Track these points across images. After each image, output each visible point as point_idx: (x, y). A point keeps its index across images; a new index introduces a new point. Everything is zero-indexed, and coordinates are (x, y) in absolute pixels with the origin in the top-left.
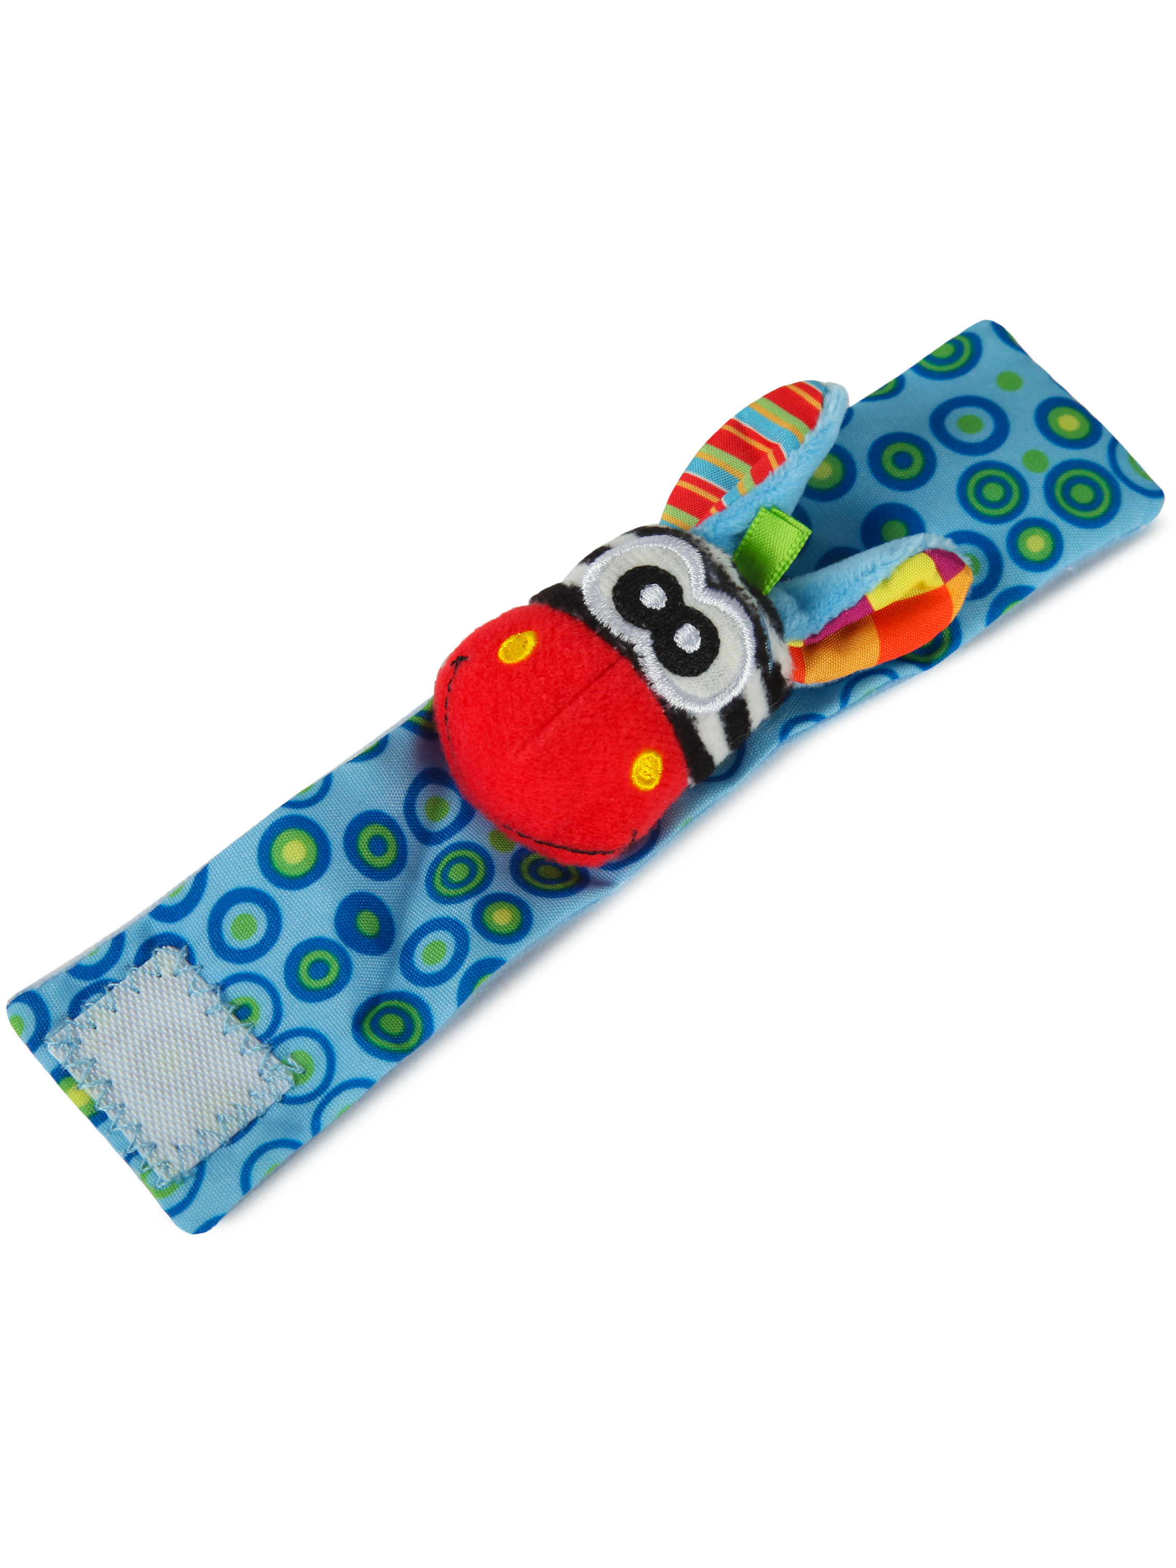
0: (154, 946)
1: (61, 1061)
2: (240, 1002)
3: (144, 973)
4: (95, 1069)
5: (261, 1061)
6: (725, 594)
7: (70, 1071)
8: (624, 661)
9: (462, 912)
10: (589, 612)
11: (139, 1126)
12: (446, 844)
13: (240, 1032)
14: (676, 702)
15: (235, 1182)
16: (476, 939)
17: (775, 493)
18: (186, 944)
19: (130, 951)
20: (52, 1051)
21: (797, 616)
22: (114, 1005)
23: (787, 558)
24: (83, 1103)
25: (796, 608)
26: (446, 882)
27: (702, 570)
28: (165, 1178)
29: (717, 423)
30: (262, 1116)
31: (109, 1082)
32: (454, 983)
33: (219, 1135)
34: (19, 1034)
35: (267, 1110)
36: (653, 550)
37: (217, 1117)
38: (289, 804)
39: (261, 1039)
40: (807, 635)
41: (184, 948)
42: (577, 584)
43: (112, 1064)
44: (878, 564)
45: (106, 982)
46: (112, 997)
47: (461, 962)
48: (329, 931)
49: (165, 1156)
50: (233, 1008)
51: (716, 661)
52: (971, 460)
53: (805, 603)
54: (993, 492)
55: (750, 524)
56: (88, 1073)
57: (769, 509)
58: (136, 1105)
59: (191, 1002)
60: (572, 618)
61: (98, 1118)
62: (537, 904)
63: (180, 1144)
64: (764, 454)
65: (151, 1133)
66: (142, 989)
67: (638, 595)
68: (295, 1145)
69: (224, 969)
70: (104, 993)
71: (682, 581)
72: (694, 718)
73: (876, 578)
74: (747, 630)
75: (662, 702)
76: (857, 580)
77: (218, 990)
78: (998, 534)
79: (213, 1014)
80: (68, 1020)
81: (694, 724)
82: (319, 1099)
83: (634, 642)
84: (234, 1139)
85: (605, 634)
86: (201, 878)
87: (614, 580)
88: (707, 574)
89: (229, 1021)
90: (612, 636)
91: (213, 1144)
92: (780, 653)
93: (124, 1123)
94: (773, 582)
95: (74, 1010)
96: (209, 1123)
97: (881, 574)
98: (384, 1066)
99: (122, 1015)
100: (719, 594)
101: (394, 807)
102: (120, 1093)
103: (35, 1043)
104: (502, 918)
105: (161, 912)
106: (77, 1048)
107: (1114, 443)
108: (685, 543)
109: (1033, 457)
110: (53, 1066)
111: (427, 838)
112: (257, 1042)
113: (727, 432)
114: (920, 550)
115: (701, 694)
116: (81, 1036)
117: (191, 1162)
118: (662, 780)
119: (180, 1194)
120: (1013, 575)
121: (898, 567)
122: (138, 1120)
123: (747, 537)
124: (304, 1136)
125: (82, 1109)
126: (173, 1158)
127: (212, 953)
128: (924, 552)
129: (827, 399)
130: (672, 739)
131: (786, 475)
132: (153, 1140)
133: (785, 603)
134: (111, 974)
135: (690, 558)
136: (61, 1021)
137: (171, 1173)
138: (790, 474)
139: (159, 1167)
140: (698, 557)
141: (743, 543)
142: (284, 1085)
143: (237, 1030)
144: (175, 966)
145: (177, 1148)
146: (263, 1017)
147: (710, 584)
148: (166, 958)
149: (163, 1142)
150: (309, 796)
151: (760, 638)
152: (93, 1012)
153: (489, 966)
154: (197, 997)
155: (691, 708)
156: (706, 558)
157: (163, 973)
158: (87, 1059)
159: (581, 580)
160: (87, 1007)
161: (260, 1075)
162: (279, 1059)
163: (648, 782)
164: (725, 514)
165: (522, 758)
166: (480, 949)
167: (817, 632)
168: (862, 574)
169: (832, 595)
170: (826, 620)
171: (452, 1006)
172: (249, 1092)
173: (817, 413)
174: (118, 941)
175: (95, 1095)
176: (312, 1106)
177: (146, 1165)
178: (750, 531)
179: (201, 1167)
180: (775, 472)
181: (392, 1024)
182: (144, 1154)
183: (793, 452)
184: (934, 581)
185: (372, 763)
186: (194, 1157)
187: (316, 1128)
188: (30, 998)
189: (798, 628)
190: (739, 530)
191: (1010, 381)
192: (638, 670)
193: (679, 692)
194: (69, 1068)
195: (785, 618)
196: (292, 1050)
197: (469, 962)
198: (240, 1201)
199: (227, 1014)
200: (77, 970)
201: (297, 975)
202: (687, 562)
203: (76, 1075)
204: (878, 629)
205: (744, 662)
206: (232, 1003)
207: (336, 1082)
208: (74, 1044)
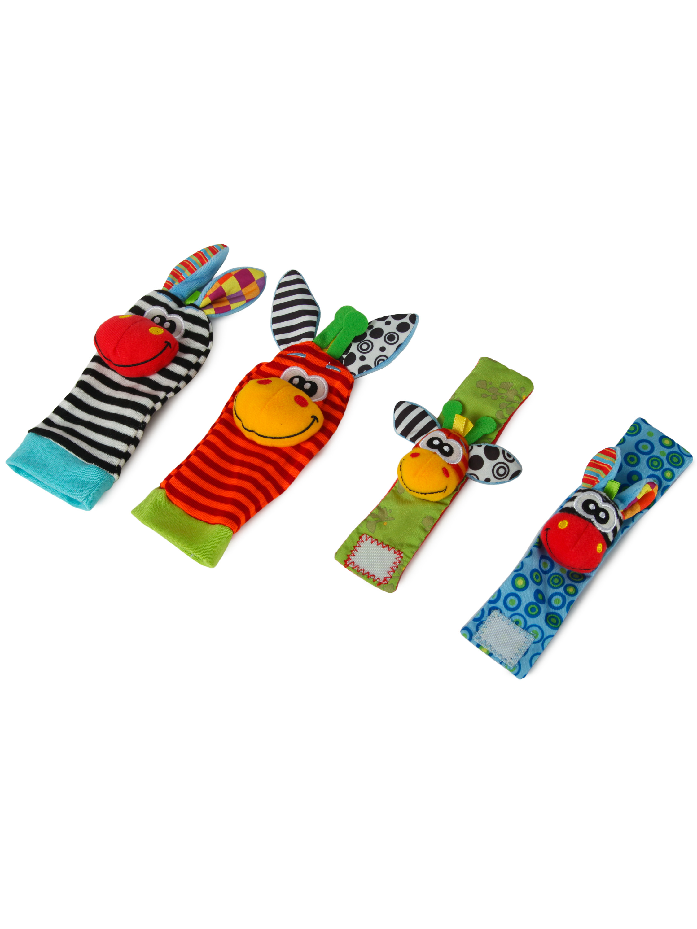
0: (491, 610)
1: (478, 642)
2: (515, 621)
3: (491, 617)
4: (486, 643)
5: (525, 634)
6: (608, 503)
7: (481, 644)
8: (590, 523)
9: (561, 590)
10: (578, 513)
11: (501, 655)
12: (550, 574)
13: (518, 628)
14: (603, 531)
15: (529, 665)
16: (567, 597)
17: (611, 476)
18: (499, 608)
19: (486, 613)
20: (475, 640)
21: (621, 504)
22: (486, 627)
23: (616, 491)
24: (486, 652)
25: (620, 502)
26: (554, 583)
27: (601, 498)
28: (511, 667)
29: (589, 461)
30: (529, 648)
31: (491, 645)
32: (565, 608)
33: (521, 654)
34: (466, 638)
35: (530, 646)
36: (588, 495)
37: (519, 650)
38: (515, 571)
39: (523, 629)
40: (624, 509)
41: (499, 610)
42: (572, 506)
43: (490, 641)
44: (638, 489)
45: (483, 621)
46: (485, 624)
47: (565, 603)
48: (532, 600)
49: (510, 661)
50: (515, 622)
51: (609, 519)
52: (648, 456)
53: (622, 501)
54: (655, 463)
55: (606, 485)
56: (485, 644)
57: (611, 480)
58: (499, 650)
59: (504, 622)
60: (574, 515)
61: (490, 655)
62: (577, 585)
63: (512, 658)
64: (605, 467)
65: (505, 656)
66: (492, 621)
67: (588, 507)
68: (539, 654)
69: (510, 613)
70: (483, 624)
71: (597, 502)
72: (607, 534)
73: (638, 492)
74: (614, 511)
75: (600, 531)
76: (634, 494)
77: (510, 618)
78: (659, 473)
79: (511, 625)
80: (477, 632)
81: (608, 535)
82: (542, 641)
83: (591, 518)
84: (525, 654)
85: (583, 517)
86: (499, 592)
87: (581, 504)
88: (602, 499)
89: (515, 626)
90: (585, 518)
91: (520, 657)
92: (620, 515)
93: (497, 655)
94: (614, 497)
95: (477, 630)
96: (517, 651)
97: (639, 491)
98: (555, 631)
99: (489, 628)
100: (606, 503)
101: (537, 567)
102: (494, 647)
103: (470, 639)
104: (571, 590)
105: (490, 602)
106: (481, 639)
107: (678, 445)
108: (595, 492)
109: (662, 453)
110: (476, 644)
111: (546, 573)
112: (523, 630)
113: (592, 463)
114: (646, 483)
115: (608, 528)
116: (481, 636)
117: (516, 662)
118: (602, 549)
119: (516, 670)
120: (665, 483)
121: (642, 489)
122: (500, 653)
123: (606, 488)
124: (541, 651)
125: (486, 653)
126: (512, 661)
127: (506, 610)
128: (647, 483)
129: (616, 452)
130: (603, 539)
131: (613, 472)
132: (505, 658)
133: (617, 501)
134: (483, 619)
135: (597, 496)
136: (476, 633)
137: (513, 665)
138: (614, 471)
139: (509, 664)
140: (599, 495)
141: (605, 489)
142: (532, 639)
143: (517, 628)
144: (498, 614)
145: (511, 659)
146: (522, 623)
147: (604, 501)
148: (495, 613)
149: (508, 658)
150: (519, 568)
151: (617, 512)
152: (482, 629)
153: (571, 603)
154: (505, 621)
155: (606, 531)
156: (601, 495)
157: (495, 616)
158: (484, 641)
159: (573, 506)
160: (480, 628)
161: (526, 637)
162: (529, 633)
163: (600, 551)
164: (600, 483)
165: (573, 550)
166: (569, 599)
167: (626, 507)
168: (635, 492)
169: (628, 498)
170: (628, 504)
171: (566, 614)
172: (525, 642)
173: (615, 455)
174: (483, 610)
175: (489, 649)
176: (541, 643)
177: (506, 664)
178: (606, 486)
179: (519, 662)
180: (611, 472)
181: (554, 621)
182: (504, 662)
183: (614, 466)
184: (650, 490)
185: (531, 557)
186: (517, 660)
187: (543, 649)
188: (465, 628)
189: (622, 507)
190: (604, 486)
191: (651, 434)
192: (593, 525)
193: (603, 528)
194: (480, 644)
195: (618, 505)
196: (532, 630)
197: (567, 603)
198: (530, 670)
199: (514, 624)
200: (475, 619)
201: (528, 612)
202: (597, 497)
203: (483, 645)
204: (639, 503)
205: (615, 518)
206: (514, 621)
207: (545, 637)
208: (480, 638)
